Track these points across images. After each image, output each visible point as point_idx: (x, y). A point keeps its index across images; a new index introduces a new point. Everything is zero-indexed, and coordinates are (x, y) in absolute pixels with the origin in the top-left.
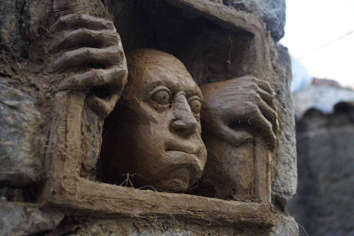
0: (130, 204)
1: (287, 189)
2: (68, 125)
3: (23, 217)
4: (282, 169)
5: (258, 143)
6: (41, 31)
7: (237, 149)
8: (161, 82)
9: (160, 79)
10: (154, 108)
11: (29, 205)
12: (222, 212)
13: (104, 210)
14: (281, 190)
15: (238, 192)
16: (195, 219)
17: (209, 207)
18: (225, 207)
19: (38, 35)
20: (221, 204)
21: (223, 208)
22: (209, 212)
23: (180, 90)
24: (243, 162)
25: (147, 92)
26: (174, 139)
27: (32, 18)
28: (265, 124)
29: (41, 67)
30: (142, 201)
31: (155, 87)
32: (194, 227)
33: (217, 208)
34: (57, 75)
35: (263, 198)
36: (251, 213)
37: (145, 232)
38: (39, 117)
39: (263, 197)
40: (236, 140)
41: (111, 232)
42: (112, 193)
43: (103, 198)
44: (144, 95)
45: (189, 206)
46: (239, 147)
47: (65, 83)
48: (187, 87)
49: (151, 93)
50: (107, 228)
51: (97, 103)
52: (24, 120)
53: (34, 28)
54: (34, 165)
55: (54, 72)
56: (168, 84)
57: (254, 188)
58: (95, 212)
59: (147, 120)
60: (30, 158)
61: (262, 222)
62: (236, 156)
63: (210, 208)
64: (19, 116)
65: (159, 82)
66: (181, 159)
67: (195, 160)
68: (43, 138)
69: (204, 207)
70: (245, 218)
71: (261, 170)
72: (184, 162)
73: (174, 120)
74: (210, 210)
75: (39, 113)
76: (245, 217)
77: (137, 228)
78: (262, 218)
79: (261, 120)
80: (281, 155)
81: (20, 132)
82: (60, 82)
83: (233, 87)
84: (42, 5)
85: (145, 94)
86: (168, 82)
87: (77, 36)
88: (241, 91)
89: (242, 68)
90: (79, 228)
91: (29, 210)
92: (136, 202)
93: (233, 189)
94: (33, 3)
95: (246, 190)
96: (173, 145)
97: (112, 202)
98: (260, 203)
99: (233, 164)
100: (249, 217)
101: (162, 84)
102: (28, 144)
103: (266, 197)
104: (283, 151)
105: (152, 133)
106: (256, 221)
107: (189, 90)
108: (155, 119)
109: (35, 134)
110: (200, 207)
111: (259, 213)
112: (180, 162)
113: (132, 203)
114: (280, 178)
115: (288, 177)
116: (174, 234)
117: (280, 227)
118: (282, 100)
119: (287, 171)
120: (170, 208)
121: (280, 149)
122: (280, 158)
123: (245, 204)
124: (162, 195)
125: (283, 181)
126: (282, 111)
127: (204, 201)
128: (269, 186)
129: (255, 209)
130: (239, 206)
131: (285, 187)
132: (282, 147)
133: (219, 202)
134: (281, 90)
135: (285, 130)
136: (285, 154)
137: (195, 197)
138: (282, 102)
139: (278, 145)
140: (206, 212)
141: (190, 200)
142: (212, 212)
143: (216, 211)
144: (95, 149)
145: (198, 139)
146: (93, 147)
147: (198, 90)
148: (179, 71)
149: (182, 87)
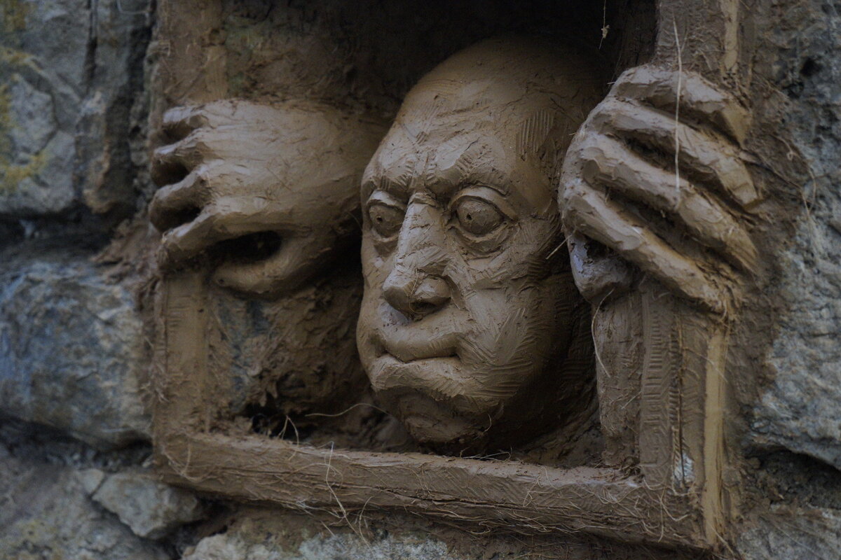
0: (288, 483)
1: (815, 428)
2: (170, 341)
4: (796, 357)
8: (373, 183)
9: (371, 176)
12: (509, 505)
13: (243, 493)
14: (792, 431)
18: (519, 493)
20: (508, 485)
21: (512, 493)
22: (473, 503)
23: (413, 190)
26: (381, 328)
30: (312, 477)
31: (369, 196)
32: (451, 535)
33: (496, 494)
35: (653, 466)
36: (601, 511)
37: (332, 538)
38: (141, 332)
42: (254, 460)
45: (416, 488)
50: (264, 525)
52: (122, 341)
61: (642, 537)
63: (477, 494)
69: (456, 490)
70: (586, 523)
74: (476, 499)
76: (585, 519)
80: (794, 307)
92: (298, 479)
96: (382, 343)
97: (253, 479)
100: (598, 522)
102: (134, 381)
104: (807, 293)
106: (622, 535)
110: (445, 490)
111: (628, 512)
113: (290, 481)
114: (779, 390)
115: (820, 382)
116: (398, 548)
117: (790, 549)
118: (821, 96)
119: (820, 362)
120: (372, 491)
121: (789, 288)
122: (786, 319)
123: (584, 485)
124: (355, 463)
125: (798, 399)
126: (821, 136)
127: (458, 476)
128: (684, 430)
129: (615, 499)
130: (565, 490)
131: (808, 420)
132: (797, 277)
133: (503, 478)
134: (826, 52)
135: (831, 210)
136: (817, 300)
137: (433, 467)
138: (822, 102)
139: (781, 275)
140: (465, 501)
141: (418, 473)
142: (483, 504)
143: (491, 502)
144: (241, 371)
145: (465, 309)
146: (235, 369)
147: (469, 170)
148: (426, 132)
149: (416, 180)
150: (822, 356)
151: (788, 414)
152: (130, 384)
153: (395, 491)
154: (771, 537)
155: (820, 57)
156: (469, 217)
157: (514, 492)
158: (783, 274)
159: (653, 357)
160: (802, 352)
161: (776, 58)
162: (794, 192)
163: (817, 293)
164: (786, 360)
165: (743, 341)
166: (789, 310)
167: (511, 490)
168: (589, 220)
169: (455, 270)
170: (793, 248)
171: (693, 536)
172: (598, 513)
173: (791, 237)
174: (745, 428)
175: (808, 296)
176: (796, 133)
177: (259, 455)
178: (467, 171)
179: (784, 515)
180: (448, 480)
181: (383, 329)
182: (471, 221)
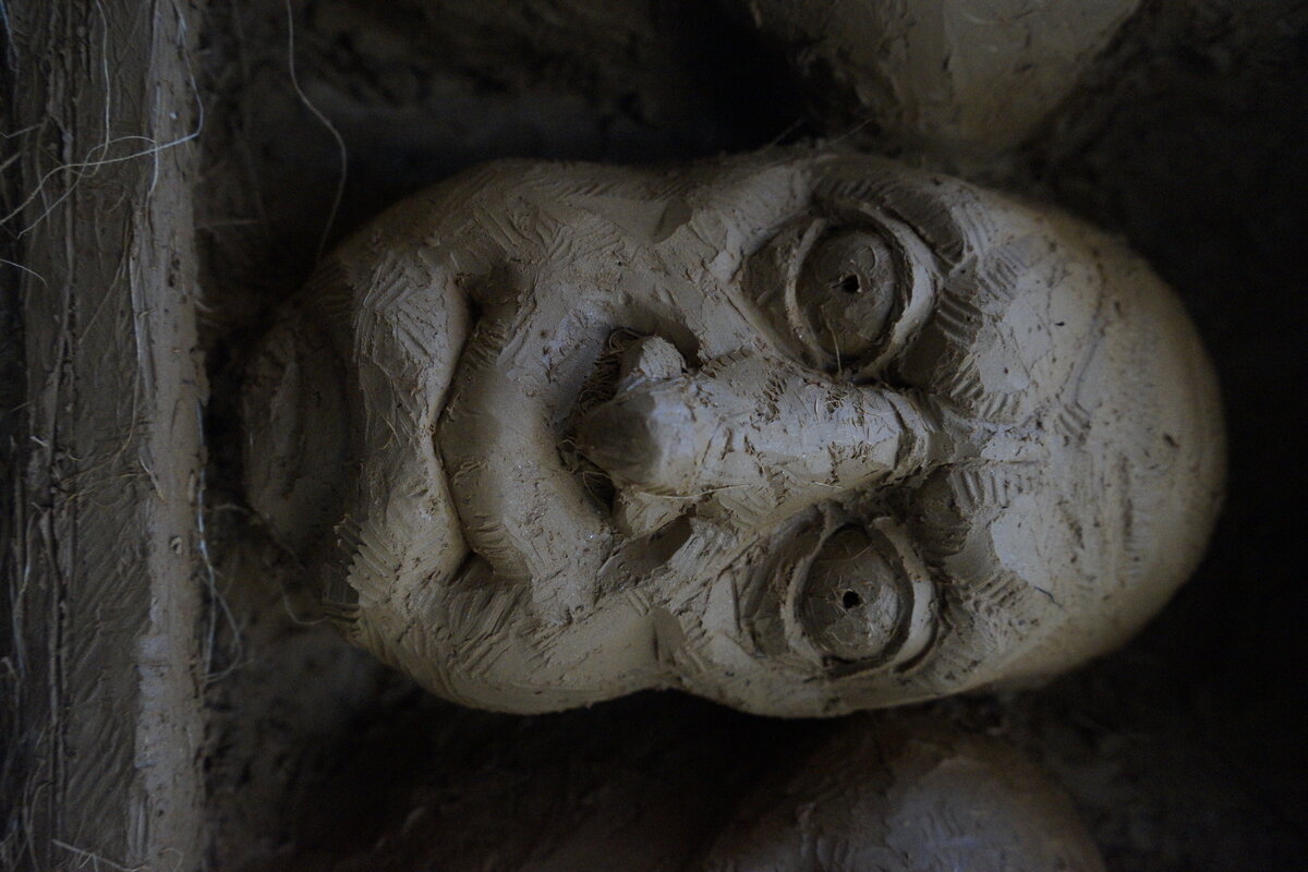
8: (958, 256)
9: (977, 250)
12: (61, 771)
17: (94, 644)
20: (117, 768)
21: (96, 781)
22: (59, 646)
23: (937, 419)
26: (539, 323)
30: (83, 44)
31: (915, 230)
44: (853, 184)
45: (81, 450)
48: (970, 481)
56: (957, 309)
63: (87, 657)
65: (960, 242)
66: (383, 357)
69: (90, 588)
72: (365, 382)
74: (71, 651)
85: (857, 188)
86: (974, 302)
101: (944, 268)
107: (952, 504)
108: (687, 220)
110: (85, 552)
120: (62, 284)
124: (138, 214)
127: (127, 600)
133: (131, 755)
137: (146, 506)
140: (61, 617)
141: (125, 461)
142: (59, 681)
143: (65, 715)
145: (599, 594)
147: (983, 607)
148: (1090, 441)
149: (965, 433)
153: (68, 368)
156: (852, 600)
157: (100, 791)
169: (705, 553)
178: (979, 600)
180: (114, 566)
181: (534, 334)
182: (840, 602)
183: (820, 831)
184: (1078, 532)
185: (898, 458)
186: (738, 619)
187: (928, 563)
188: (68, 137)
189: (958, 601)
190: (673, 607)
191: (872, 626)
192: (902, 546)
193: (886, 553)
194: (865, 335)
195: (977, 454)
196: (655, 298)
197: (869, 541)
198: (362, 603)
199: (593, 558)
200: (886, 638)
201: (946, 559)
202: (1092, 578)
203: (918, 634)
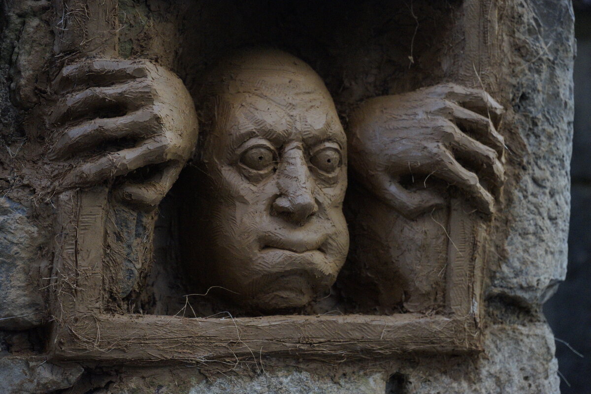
0: (190, 344)
1: (526, 282)
2: (80, 241)
3: (26, 375)
4: (518, 245)
5: (454, 210)
6: (39, 92)
7: (413, 223)
8: (254, 133)
9: (253, 128)
10: (245, 176)
11: (31, 358)
12: (366, 340)
13: (145, 357)
14: (513, 284)
15: (412, 298)
16: (312, 355)
17: (341, 333)
18: (374, 331)
19: (35, 99)
20: (366, 327)
21: (368, 332)
22: (340, 342)
23: (292, 140)
24: (423, 248)
25: (233, 151)
26: (273, 231)
27: (23, 74)
28: (460, 180)
29: (41, 150)
30: (210, 338)
31: (245, 142)
32: (313, 366)
33: (357, 334)
34: (62, 164)
35: (459, 307)
36: (428, 336)
37: (219, 381)
38: (36, 235)
39: (457, 305)
40: (409, 209)
41: (161, 387)
42: (157, 331)
43: (142, 340)
44: (228, 155)
45: (299, 337)
46: (418, 220)
47: (70, 178)
48: (306, 133)
49: (239, 151)
50: (154, 380)
51: (130, 195)
52: (13, 243)
53: (27, 91)
54: (32, 305)
55: (57, 160)
56: (268, 134)
57: (444, 291)
58: (131, 360)
59: (232, 198)
60: (25, 295)
61: (453, 348)
62: (411, 235)
63: (343, 335)
64: (5, 238)
65: (251, 132)
67: (311, 263)
68: (44, 264)
69: (328, 334)
70: (416, 345)
71: (457, 259)
72: (288, 269)
73: (276, 196)
74: (342, 339)
75: (35, 229)
76: (416, 343)
77: (206, 378)
78: (453, 342)
79: (452, 174)
80: (517, 219)
81: (8, 261)
82: (65, 175)
83: (409, 112)
84: (37, 49)
85: (230, 154)
86: (267, 130)
87: (85, 102)
88: (419, 121)
89: (440, 64)
90: (111, 382)
91: (31, 364)
92: (200, 341)
93: (406, 293)
94: (24, 48)
95: (428, 294)
96: (273, 241)
97: (157, 345)
98: (450, 318)
99: (405, 251)
100: (425, 343)
101: (257, 136)
102: (22, 276)
103: (465, 305)
104: (524, 212)
105: (238, 221)
106: (439, 349)
107: (310, 138)
108: (243, 197)
109: (31, 260)
110: (321, 336)
111: (446, 335)
112: (282, 269)
113: (192, 342)
114: (510, 263)
115: (530, 258)
116: (273, 380)
117: (506, 348)
118: (531, 112)
119: (529, 247)
120: (263, 343)
121: (516, 209)
122: (514, 225)
123: (417, 322)
124: (249, 324)
125: (519, 267)
126: (530, 133)
128: (474, 285)
129: (438, 328)
130: (404, 327)
131: (522, 278)
132: (520, 204)
133: (363, 324)
134: (532, 91)
135: (534, 170)
136: (528, 216)
137: (312, 321)
138: (531, 116)
139: (512, 202)
140: (334, 342)
141: (302, 326)
142: (347, 341)
143: (354, 340)
144: (132, 265)
145: (328, 219)
146: (127, 263)
147: (331, 131)
148: (294, 103)
149: (296, 134)
150: (530, 245)
151: (512, 275)
152: (18, 278)
153: (282, 340)
154: (498, 342)
155: (529, 93)
156: (329, 161)
157: (371, 331)
158: (513, 202)
159: (460, 246)
160: (521, 242)
161: (511, 90)
162: (519, 160)
163: (529, 212)
164: (514, 247)
165: (494, 238)
166: (515, 221)
167: (369, 330)
168: (450, 166)
169: (319, 194)
170: (518, 188)
171: (478, 345)
172: (426, 337)
173: (517, 182)
174: (490, 284)
175: (525, 214)
176: (520, 130)
177: (162, 326)
179: (502, 330)
180: (324, 328)
181: (275, 231)
182: (329, 163)
183: (376, 169)
184: (312, 107)
185: (301, 150)
186: (330, 187)
187: (321, 143)
188: (231, 341)
189: (330, 137)
190: (330, 202)
191: (335, 157)
192: (317, 149)
193: (318, 152)
194: (271, 155)
195: (300, 132)
196: (264, 204)
197: (315, 156)
198: (331, 273)
199: (320, 220)
200: (337, 153)
201: (321, 139)
202: (321, 102)
203: (335, 146)
